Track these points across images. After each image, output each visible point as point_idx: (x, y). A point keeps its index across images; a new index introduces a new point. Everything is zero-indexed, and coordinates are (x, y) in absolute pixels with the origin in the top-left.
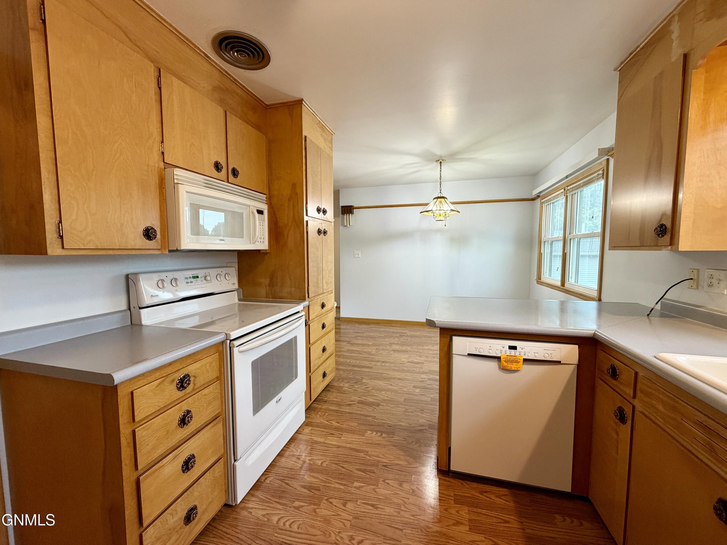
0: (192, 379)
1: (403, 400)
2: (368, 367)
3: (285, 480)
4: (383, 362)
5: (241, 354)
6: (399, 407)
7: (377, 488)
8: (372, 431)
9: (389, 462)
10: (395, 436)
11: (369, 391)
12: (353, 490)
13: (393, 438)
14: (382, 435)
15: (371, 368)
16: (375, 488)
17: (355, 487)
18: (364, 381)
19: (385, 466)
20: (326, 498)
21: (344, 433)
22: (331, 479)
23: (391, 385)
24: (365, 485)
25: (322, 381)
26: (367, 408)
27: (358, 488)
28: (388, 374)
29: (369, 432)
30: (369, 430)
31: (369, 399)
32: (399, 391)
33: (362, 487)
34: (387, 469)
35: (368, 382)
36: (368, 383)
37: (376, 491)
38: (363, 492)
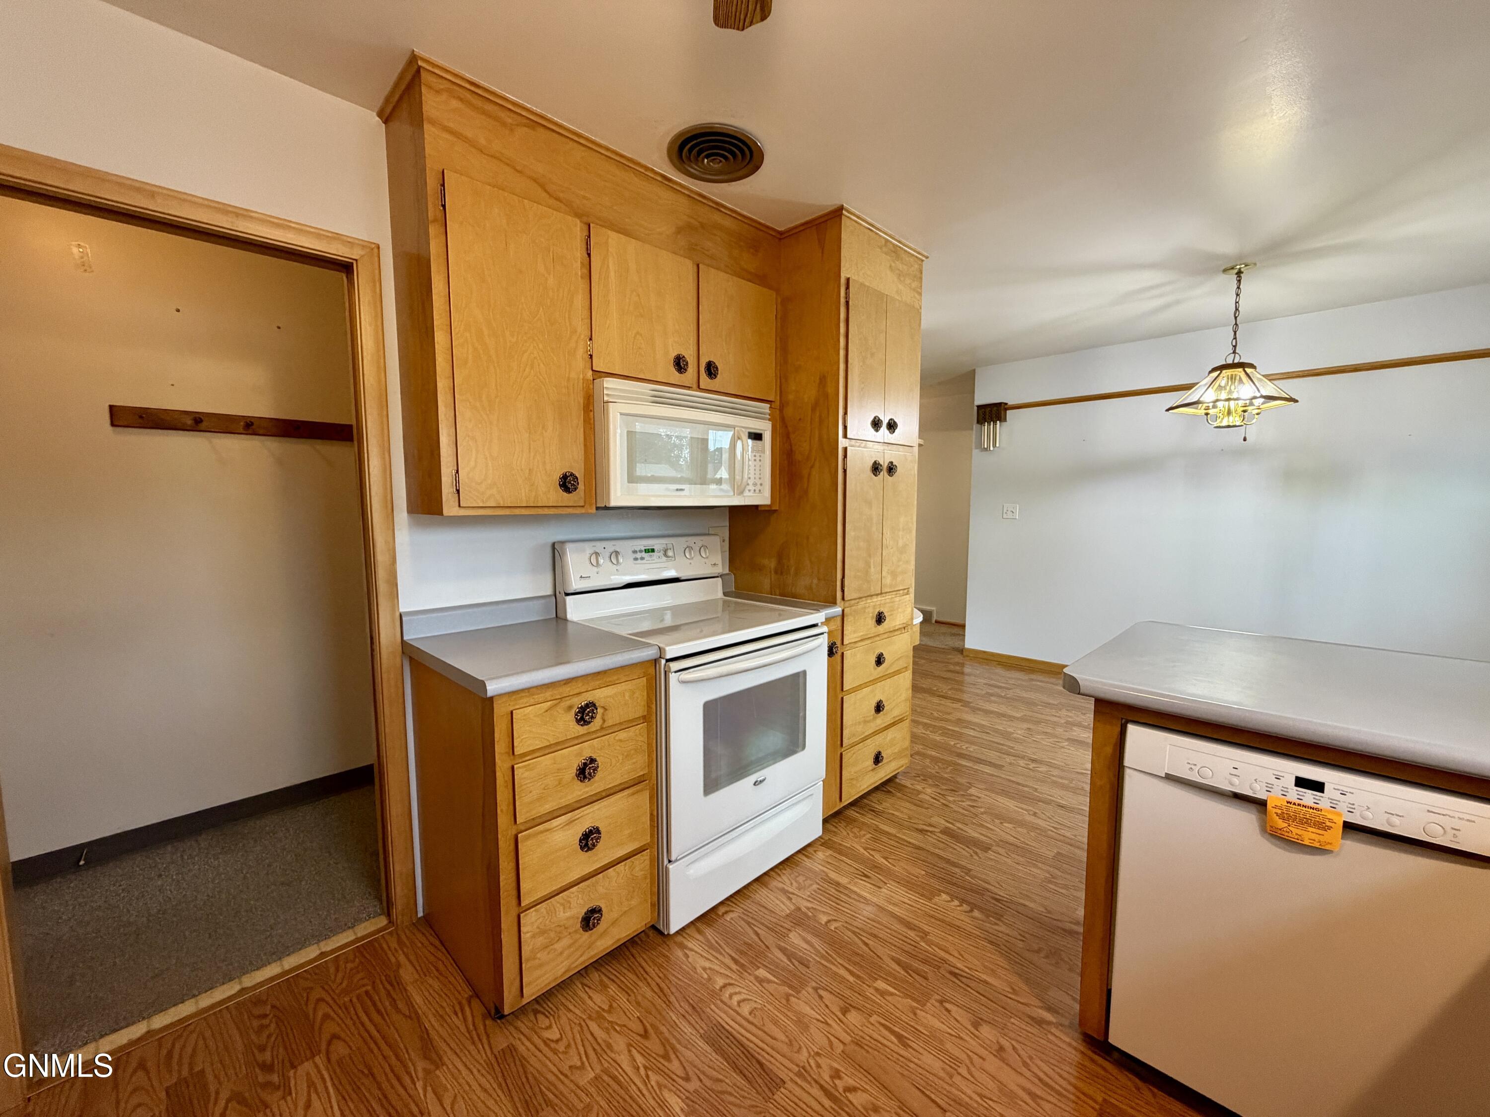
0: (600, 711)
1: (1053, 854)
2: (991, 764)
3: (755, 926)
4: (1033, 761)
5: (683, 686)
6: (1036, 866)
7: (921, 1010)
8: (953, 897)
9: (967, 970)
10: (1001, 924)
11: (977, 815)
12: (870, 992)
13: (996, 927)
14: (971, 911)
15: (999, 767)
16: (917, 1008)
17: (877, 990)
18: (972, 791)
19: (955, 975)
20: (814, 984)
21: (891, 882)
22: (834, 955)
23: (1035, 814)
24: (897, 993)
25: (871, 768)
26: (958, 849)
27: (882, 993)
28: (1036, 790)
29: (944, 896)
30: (947, 893)
31: (970, 831)
32: (1050, 832)
33: (892, 994)
34: (957, 981)
35: (980, 795)
36: (979, 798)
37: (915, 1014)
38: (890, 1005)
